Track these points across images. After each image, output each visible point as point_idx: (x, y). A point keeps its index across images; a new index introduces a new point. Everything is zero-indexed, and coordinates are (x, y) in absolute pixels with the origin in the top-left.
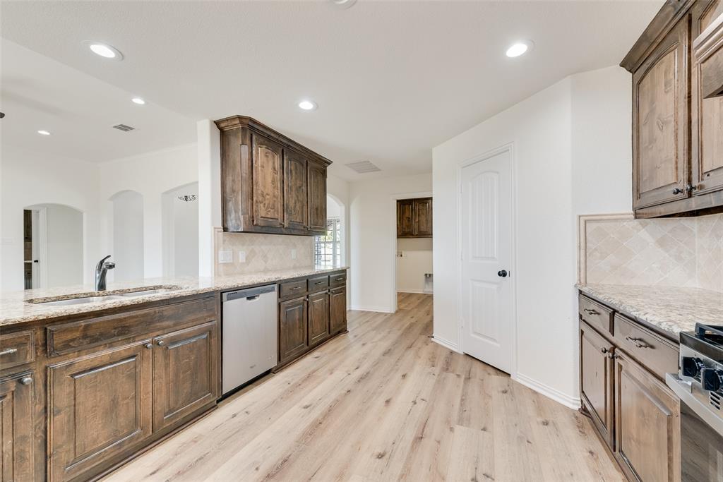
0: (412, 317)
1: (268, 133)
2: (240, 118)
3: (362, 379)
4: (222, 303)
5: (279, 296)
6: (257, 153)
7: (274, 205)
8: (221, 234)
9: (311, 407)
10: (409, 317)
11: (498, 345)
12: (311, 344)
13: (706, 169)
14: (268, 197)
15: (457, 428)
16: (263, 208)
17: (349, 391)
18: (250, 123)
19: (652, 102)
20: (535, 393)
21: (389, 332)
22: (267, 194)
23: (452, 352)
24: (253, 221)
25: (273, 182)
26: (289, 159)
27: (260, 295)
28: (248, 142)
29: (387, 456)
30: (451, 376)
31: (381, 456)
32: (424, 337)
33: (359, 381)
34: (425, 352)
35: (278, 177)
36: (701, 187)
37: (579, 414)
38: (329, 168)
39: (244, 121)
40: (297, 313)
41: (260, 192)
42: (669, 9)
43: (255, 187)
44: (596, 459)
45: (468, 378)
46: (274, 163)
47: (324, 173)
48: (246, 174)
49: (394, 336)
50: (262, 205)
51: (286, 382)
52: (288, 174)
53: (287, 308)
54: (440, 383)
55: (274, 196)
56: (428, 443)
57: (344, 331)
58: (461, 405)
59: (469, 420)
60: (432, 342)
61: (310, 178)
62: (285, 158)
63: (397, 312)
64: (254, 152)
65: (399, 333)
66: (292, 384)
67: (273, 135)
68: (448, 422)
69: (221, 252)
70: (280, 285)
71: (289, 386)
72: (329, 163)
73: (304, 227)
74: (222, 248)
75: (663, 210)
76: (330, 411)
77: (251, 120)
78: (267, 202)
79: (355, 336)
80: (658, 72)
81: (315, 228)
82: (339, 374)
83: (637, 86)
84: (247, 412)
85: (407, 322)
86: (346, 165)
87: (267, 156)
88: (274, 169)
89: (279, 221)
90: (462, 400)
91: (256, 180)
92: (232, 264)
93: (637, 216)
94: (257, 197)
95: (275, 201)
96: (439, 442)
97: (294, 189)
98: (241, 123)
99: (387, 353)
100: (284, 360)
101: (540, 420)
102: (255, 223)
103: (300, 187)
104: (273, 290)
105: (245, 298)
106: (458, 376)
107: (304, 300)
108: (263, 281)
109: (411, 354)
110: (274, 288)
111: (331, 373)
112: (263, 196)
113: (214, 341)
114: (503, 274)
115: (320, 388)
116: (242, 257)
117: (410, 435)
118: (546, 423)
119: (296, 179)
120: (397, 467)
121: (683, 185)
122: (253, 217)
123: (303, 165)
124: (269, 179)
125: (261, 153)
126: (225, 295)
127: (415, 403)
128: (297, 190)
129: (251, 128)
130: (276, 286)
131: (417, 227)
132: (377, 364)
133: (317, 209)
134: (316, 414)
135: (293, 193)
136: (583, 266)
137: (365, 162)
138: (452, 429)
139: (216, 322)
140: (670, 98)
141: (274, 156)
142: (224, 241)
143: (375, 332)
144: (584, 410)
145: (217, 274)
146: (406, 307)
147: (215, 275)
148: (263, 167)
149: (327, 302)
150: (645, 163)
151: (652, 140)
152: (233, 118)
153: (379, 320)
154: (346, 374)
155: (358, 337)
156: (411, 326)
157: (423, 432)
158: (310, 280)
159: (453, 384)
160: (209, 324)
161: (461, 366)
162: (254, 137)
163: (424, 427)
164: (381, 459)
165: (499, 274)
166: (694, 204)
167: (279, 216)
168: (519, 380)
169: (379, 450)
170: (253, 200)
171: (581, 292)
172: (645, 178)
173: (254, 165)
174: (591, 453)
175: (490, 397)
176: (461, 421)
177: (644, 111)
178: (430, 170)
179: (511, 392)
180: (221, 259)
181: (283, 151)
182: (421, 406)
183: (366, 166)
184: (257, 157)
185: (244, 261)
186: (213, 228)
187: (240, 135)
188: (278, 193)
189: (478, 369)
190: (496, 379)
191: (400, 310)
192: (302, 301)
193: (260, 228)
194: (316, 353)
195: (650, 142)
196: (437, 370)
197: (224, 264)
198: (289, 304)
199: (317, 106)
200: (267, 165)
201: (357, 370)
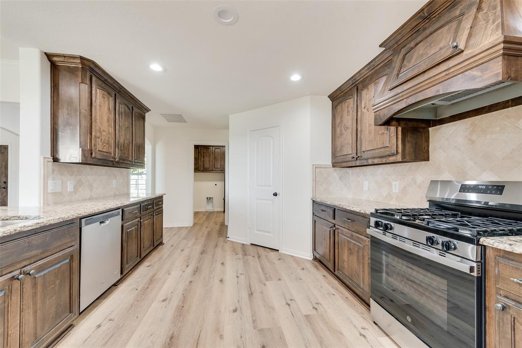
0: (207, 227)
1: (106, 78)
2: (82, 58)
3: (196, 271)
4: (80, 229)
5: (122, 220)
6: (96, 94)
7: (108, 141)
8: (51, 164)
9: (169, 299)
10: (204, 228)
11: (271, 235)
12: (143, 256)
13: (363, 150)
14: (104, 133)
15: (267, 283)
16: (100, 142)
17: (191, 282)
18: (92, 66)
19: (341, 117)
20: (292, 256)
21: (197, 239)
22: (104, 131)
23: (243, 245)
24: (92, 154)
25: (108, 120)
26: (120, 103)
27: (109, 219)
28: (88, 82)
29: (239, 309)
30: (250, 258)
31: (235, 311)
32: (221, 239)
33: (194, 274)
34: (228, 247)
35: (112, 116)
36: (361, 157)
37: (313, 262)
38: (147, 115)
39: (86, 62)
40: (134, 232)
41: (98, 128)
42: (351, 81)
43: (93, 124)
44: (327, 278)
45: (259, 257)
46: (109, 104)
47: (143, 118)
48: (86, 110)
49: (202, 241)
50: (99, 140)
51: (133, 289)
52: (119, 115)
53: (128, 228)
54: (246, 263)
55: (109, 133)
56: (257, 295)
57: (161, 243)
58: (263, 271)
59: (270, 278)
60: (228, 241)
61: (135, 121)
62: (117, 101)
63: (194, 225)
64: (94, 92)
65: (204, 238)
66: (139, 289)
67: (109, 80)
68: (261, 281)
69: (50, 182)
70: (123, 209)
71: (138, 291)
72: (148, 110)
73: (130, 161)
74: (50, 178)
75: (345, 164)
76: (184, 298)
77: (93, 63)
78: (103, 138)
79: (172, 246)
80: (344, 106)
81: (138, 162)
82: (175, 273)
83: (334, 108)
84: (111, 320)
85: (205, 231)
86: (161, 114)
87: (104, 98)
88: (109, 109)
89: (112, 155)
90: (262, 268)
91: (95, 117)
92: (61, 193)
93: (334, 166)
94: (96, 132)
95: (109, 137)
96: (262, 293)
97: (123, 129)
98: (82, 63)
99: (203, 252)
100: (125, 273)
101: (300, 268)
102: (93, 156)
103: (128, 128)
104: (119, 214)
105: (99, 223)
106: (253, 256)
107: (138, 221)
108: (113, 207)
109: (219, 250)
110: (119, 212)
111: (169, 274)
112: (100, 132)
113: (75, 265)
114: (275, 195)
115: (166, 287)
116: (70, 187)
117: (245, 294)
118: (303, 269)
119: (125, 120)
121: (354, 155)
122: (91, 150)
123: (129, 109)
124: (105, 118)
125: (98, 94)
126: (83, 221)
127: (238, 277)
128: (125, 129)
129: (92, 70)
130: (120, 210)
131: (202, 164)
132: (200, 260)
133: (139, 147)
134: (175, 303)
135: (123, 132)
136: (314, 189)
137: (179, 115)
138: (265, 285)
140: (349, 118)
141: (109, 98)
142: (53, 171)
143: (185, 241)
144: (315, 259)
145: (46, 203)
146: (198, 221)
147: (44, 204)
148: (101, 107)
149: (152, 222)
150: (338, 143)
152: (74, 57)
153: (184, 232)
154: (181, 272)
155: (174, 246)
156: (209, 234)
157: (251, 289)
158: (142, 205)
159: (253, 262)
160: (71, 249)
161: (252, 250)
162: (94, 79)
164: (236, 313)
165: (274, 195)
166: (358, 163)
167: (112, 151)
168: (283, 252)
169: (232, 308)
170: (91, 134)
171: (313, 201)
172: (338, 150)
173: (93, 103)
174: (324, 276)
175: (275, 263)
176: (267, 279)
177: (338, 121)
178: (227, 128)
179: (283, 259)
180: (50, 189)
181: (115, 94)
182: (242, 277)
183: (178, 118)
184: (96, 97)
185: (73, 190)
186: (42, 158)
187: (80, 74)
188: (112, 130)
189: (261, 250)
190: (273, 254)
191: (196, 223)
192: (137, 223)
193: (97, 160)
194: (146, 263)
195: (341, 135)
196: (240, 256)
197: (54, 194)
198: (129, 225)
199: (165, 70)
200: (103, 103)
201: (188, 267)
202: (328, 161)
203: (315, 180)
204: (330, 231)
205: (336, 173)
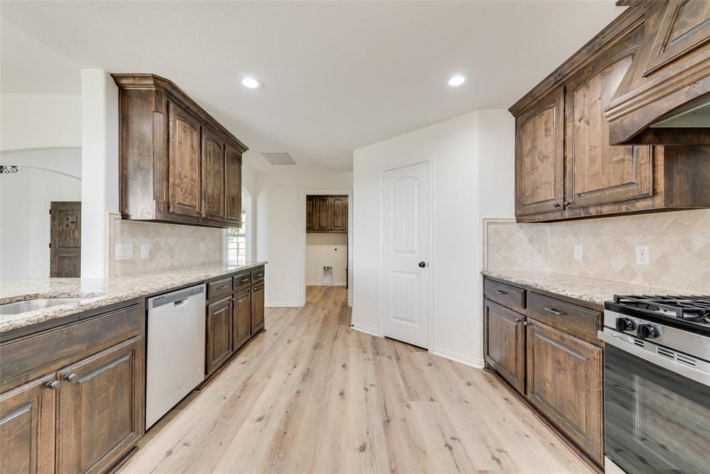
0: (323, 309)
1: (188, 104)
2: (155, 78)
3: (307, 375)
4: (147, 312)
5: (207, 298)
6: (175, 126)
7: (191, 190)
8: (119, 222)
9: (266, 418)
10: (320, 310)
11: (417, 326)
12: (236, 348)
13: (578, 190)
14: (186, 180)
15: (412, 403)
16: (180, 193)
17: (298, 392)
18: (169, 88)
19: (534, 140)
20: (450, 361)
21: (309, 326)
22: (185, 177)
23: (374, 338)
24: (169, 208)
25: (191, 162)
26: (207, 139)
27: (189, 298)
28: (164, 110)
29: (368, 447)
30: (384, 359)
31: (363, 449)
32: (343, 327)
33: (303, 379)
34: (351, 339)
35: (196, 156)
36: (574, 203)
37: (485, 372)
38: (244, 155)
39: (161, 83)
40: (224, 315)
41: (177, 173)
42: (552, 79)
43: (171, 167)
44: (511, 403)
45: (398, 359)
46: (192, 141)
47: (239, 160)
48: (161, 148)
49: (316, 328)
50: (179, 189)
51: (220, 396)
52: (206, 155)
53: (215, 311)
54: (378, 367)
55: (192, 180)
56: (396, 423)
57: (262, 330)
58: (405, 383)
59: (417, 395)
60: (353, 330)
61: (228, 163)
62: (203, 136)
63: (306, 305)
64: (171, 123)
65: (319, 325)
66: (228, 397)
67: (192, 107)
68: (402, 400)
69: (118, 246)
70: (208, 283)
71: (226, 400)
72: (245, 149)
73: (221, 218)
74: (118, 241)
75: (541, 218)
76: (288, 418)
77: (170, 83)
78: (184, 186)
79: (276, 334)
80: (540, 121)
81: (231, 219)
82: (278, 377)
83: (519, 128)
84: (185, 444)
85: (321, 314)
86: (262, 154)
87: (185, 131)
88: (193, 147)
89: (197, 209)
90: (403, 378)
91: (173, 157)
92: (133, 261)
93: (518, 221)
94: (175, 179)
95: (192, 185)
96: (404, 420)
97: (212, 174)
98: (156, 85)
99: (317, 346)
100: (211, 372)
101: (464, 382)
102: (171, 210)
103: (218, 172)
104: (201, 291)
105: (173, 303)
106: (389, 357)
107: (230, 300)
108: (193, 281)
109: (339, 345)
110: (202, 288)
111: (270, 377)
112: (180, 179)
113: (138, 363)
114: (422, 265)
115: (264, 396)
116: (144, 253)
117: (378, 421)
118: (469, 384)
119: (214, 163)
120: (382, 455)
121: (561, 202)
122: (168, 203)
123: (220, 147)
124: (187, 160)
125: (178, 128)
126: (150, 301)
127: (367, 390)
128: (215, 175)
129: (169, 94)
130: (204, 286)
131: (317, 222)
132: (312, 358)
133: (233, 198)
134: (275, 424)
135: (211, 178)
136: (486, 257)
137: (285, 154)
138: (408, 406)
139: (140, 337)
140: (550, 140)
141: (192, 132)
142: (122, 231)
143: (294, 327)
144: (488, 368)
145: (112, 274)
146: (312, 299)
147: (110, 276)
148: (181, 144)
149: (249, 301)
150: (528, 183)
151: (534, 168)
152: (145, 77)
153: (293, 314)
154: (286, 375)
155: (279, 335)
156: (326, 318)
157: (387, 414)
158: (235, 277)
159: (389, 366)
160: (132, 341)
161: (386, 347)
162: (172, 106)
163: (386, 410)
164: (364, 452)
165: (420, 265)
166: (567, 214)
167: (197, 203)
168: (435, 353)
169: (358, 444)
170: (168, 182)
171: (485, 277)
172: (527, 194)
173: (171, 139)
174: (506, 399)
175: (422, 371)
176: (411, 397)
177: (527, 146)
179: (435, 364)
180: (118, 255)
181: (201, 127)
182: (373, 391)
183: (284, 158)
184: (174, 130)
185: (147, 257)
186: (107, 214)
187: (153, 100)
188: (196, 176)
189: (401, 347)
190: (418, 355)
191: (309, 303)
192: (228, 302)
193: (176, 216)
194: (240, 358)
195: (532, 169)
196: (370, 355)
197: (122, 261)
198: (216, 306)
199: (263, 86)
200: (184, 141)
201: (296, 369)
202: (509, 212)
203: (487, 243)
204: (516, 327)
205: (522, 233)
